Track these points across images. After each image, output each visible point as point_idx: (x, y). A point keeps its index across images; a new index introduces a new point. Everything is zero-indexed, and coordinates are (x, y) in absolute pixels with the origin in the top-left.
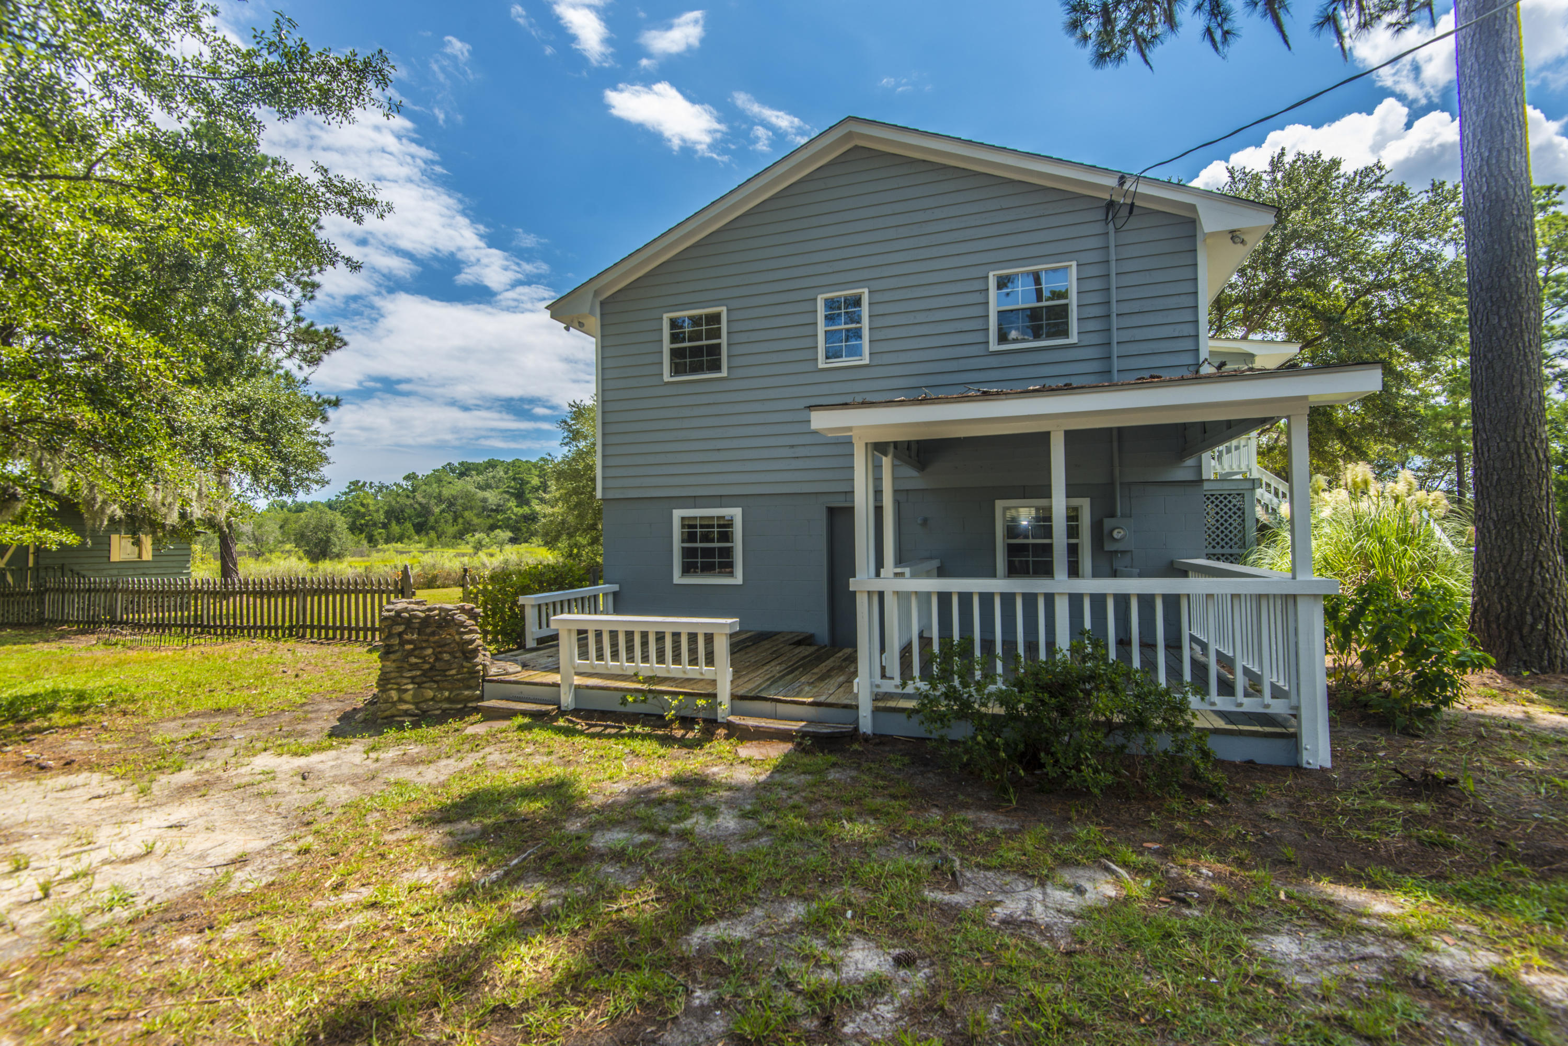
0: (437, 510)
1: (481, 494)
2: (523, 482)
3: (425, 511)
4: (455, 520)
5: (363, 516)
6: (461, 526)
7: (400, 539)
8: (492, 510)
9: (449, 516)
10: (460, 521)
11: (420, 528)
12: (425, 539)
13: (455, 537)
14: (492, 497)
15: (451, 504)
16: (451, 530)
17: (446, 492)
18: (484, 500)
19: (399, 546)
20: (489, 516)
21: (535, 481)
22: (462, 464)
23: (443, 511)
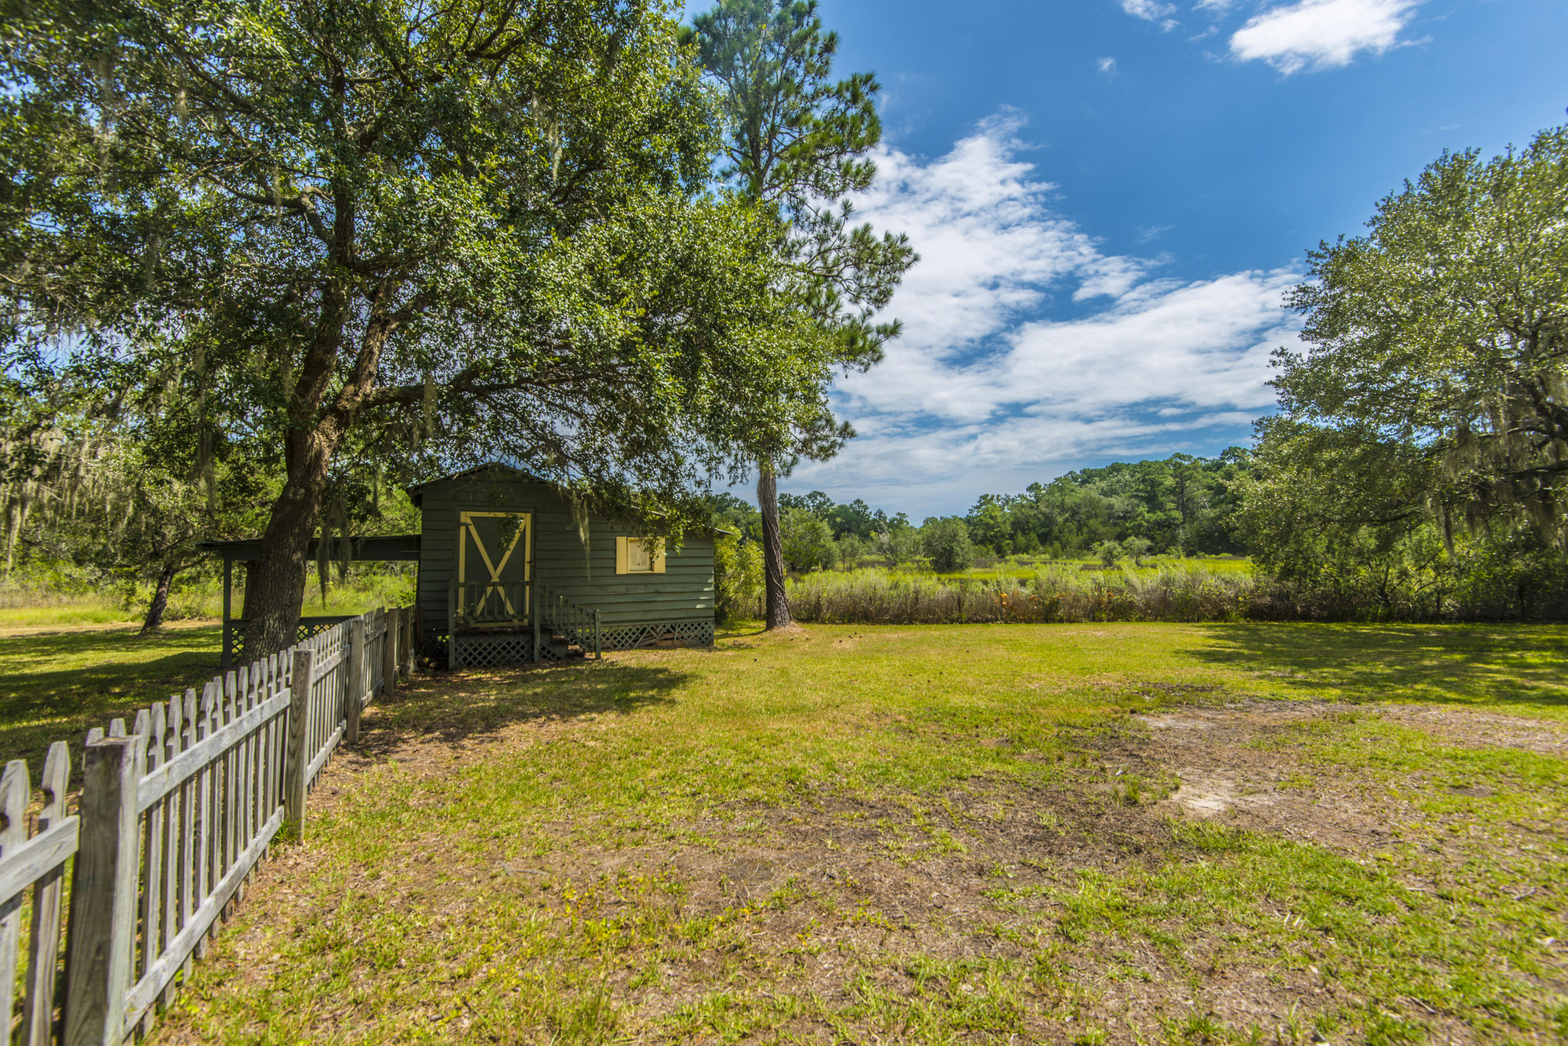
0: (1060, 520)
1: (1105, 501)
2: (1154, 484)
3: (1049, 521)
4: (1079, 529)
5: (992, 528)
6: (1085, 536)
7: (1026, 550)
8: (1119, 518)
9: (1073, 526)
10: (1085, 530)
11: (1045, 539)
12: (1050, 549)
13: (1080, 548)
14: (1118, 503)
15: (1074, 513)
16: (1075, 540)
17: (1069, 501)
18: (1110, 507)
19: (1025, 557)
20: (1115, 524)
21: (1170, 482)
22: (1083, 472)
23: (1066, 520)
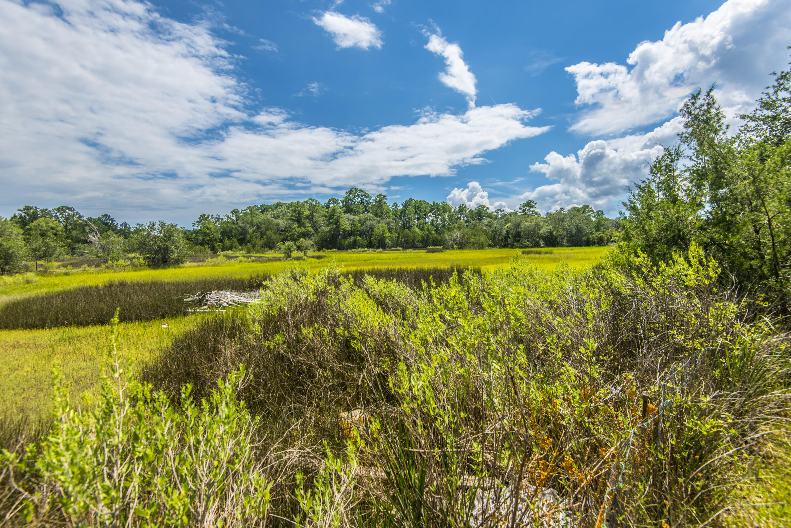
0: (251, 231)
1: (275, 221)
2: (300, 213)
3: (244, 231)
4: (262, 236)
5: (208, 235)
6: (265, 240)
7: (230, 248)
8: (282, 231)
9: (258, 235)
10: (265, 237)
11: (242, 242)
12: (245, 248)
13: (262, 247)
14: (282, 223)
15: (259, 228)
16: (260, 242)
17: (255, 221)
18: (278, 225)
19: (230, 252)
20: (280, 234)
21: (307, 213)
22: (262, 206)
23: (254, 231)
